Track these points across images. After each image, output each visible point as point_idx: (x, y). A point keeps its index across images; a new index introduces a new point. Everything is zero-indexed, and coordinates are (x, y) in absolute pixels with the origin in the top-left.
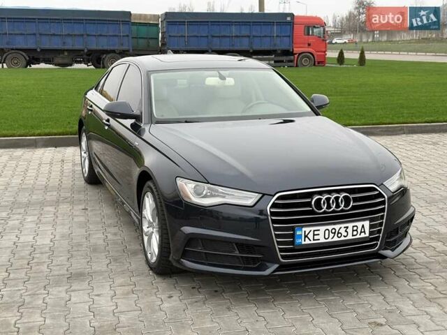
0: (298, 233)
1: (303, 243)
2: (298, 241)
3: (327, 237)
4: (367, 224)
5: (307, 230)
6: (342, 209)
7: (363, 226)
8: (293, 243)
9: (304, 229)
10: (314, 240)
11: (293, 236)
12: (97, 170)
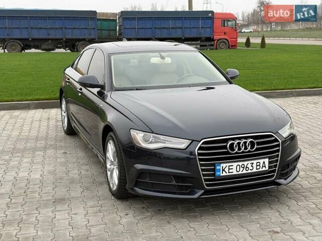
0: (218, 168)
1: (221, 175)
2: (217, 174)
3: (238, 170)
4: (267, 161)
5: (224, 165)
6: (249, 150)
7: (264, 162)
8: (214, 175)
9: (222, 165)
10: (229, 172)
11: (214, 170)
12: (73, 125)
